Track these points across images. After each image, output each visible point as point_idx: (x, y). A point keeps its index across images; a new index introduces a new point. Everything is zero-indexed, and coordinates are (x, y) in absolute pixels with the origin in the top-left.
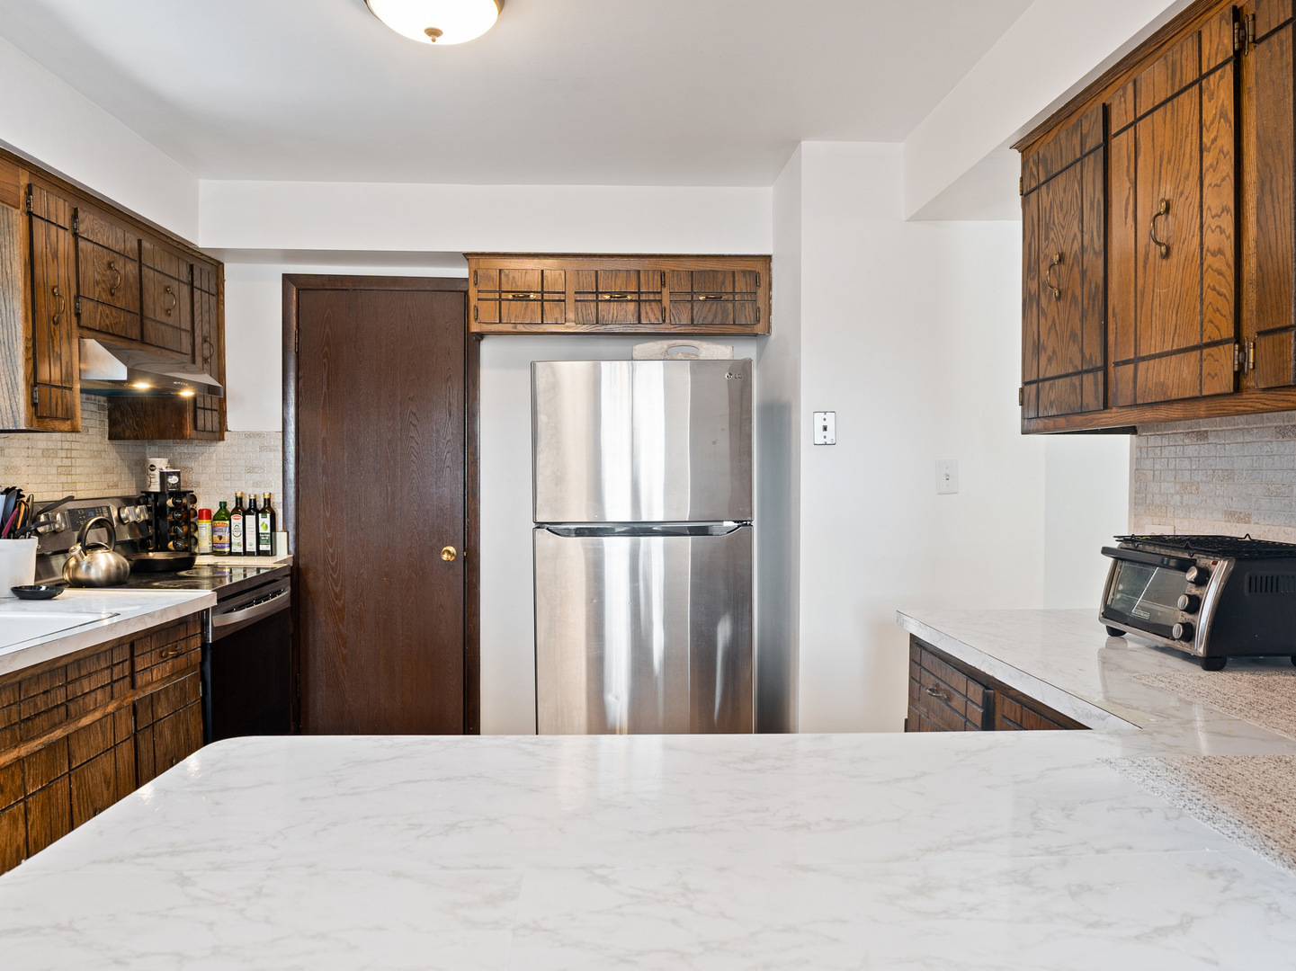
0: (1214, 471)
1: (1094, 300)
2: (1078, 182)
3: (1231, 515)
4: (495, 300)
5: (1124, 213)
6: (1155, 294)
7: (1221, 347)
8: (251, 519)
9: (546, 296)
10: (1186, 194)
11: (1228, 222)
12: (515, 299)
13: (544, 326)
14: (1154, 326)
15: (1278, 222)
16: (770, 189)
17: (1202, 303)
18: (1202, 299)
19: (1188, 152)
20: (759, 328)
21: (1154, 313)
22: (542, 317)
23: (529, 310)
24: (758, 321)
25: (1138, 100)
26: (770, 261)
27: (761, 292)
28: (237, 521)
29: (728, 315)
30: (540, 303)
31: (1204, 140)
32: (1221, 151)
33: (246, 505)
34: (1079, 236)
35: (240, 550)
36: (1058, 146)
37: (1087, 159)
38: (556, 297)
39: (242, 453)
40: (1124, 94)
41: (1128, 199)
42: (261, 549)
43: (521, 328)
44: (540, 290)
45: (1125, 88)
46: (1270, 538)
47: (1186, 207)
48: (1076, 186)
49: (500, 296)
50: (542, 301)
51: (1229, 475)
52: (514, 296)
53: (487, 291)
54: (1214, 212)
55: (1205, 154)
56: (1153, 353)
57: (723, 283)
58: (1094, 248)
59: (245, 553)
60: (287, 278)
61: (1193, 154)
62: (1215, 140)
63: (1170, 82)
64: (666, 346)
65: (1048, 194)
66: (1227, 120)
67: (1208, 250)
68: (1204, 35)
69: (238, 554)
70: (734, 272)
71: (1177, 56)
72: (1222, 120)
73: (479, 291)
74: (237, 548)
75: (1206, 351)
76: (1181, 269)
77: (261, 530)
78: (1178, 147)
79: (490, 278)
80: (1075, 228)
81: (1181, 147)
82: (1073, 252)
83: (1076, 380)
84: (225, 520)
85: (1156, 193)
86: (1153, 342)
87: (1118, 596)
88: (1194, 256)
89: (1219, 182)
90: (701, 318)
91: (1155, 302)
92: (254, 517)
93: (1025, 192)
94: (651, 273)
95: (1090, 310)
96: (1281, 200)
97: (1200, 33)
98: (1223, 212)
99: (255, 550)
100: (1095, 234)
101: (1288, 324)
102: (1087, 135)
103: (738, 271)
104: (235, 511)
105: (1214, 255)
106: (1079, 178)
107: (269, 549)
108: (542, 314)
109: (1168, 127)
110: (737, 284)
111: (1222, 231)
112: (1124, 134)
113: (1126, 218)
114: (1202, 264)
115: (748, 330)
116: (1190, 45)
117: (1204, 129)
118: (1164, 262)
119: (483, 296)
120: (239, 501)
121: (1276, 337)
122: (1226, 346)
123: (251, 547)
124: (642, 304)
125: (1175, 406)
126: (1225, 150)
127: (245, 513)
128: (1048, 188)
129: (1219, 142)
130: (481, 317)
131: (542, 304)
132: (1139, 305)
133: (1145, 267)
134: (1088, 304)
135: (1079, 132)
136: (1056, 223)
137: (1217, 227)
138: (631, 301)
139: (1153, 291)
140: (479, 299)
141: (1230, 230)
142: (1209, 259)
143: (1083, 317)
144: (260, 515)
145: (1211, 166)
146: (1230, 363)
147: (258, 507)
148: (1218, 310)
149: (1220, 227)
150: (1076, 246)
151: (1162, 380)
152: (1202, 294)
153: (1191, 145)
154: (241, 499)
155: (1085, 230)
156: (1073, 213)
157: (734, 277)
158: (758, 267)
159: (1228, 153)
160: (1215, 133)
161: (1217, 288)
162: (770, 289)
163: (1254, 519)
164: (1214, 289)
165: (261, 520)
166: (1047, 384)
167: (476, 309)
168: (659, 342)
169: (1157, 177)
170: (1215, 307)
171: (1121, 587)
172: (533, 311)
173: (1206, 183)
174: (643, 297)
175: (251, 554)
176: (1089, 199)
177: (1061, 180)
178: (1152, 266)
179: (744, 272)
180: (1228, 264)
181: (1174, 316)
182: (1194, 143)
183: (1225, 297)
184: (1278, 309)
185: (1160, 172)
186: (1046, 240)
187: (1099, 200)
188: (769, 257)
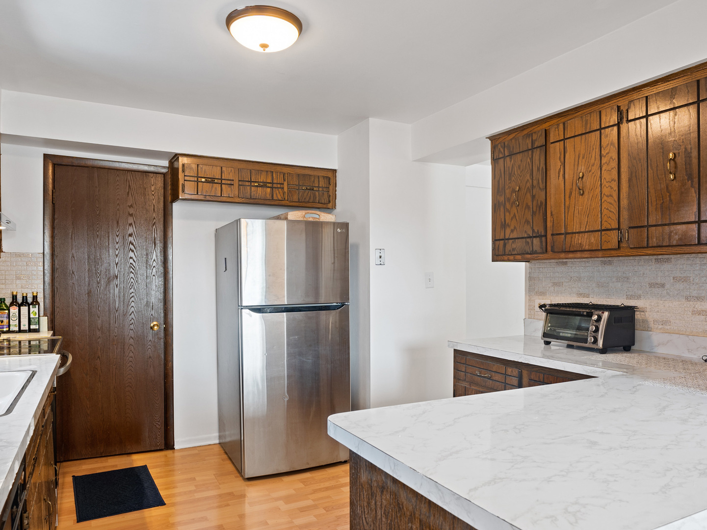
0: (571, 277)
1: (540, 208)
2: (530, 159)
3: (580, 295)
4: (195, 181)
5: (557, 175)
6: (576, 209)
7: (612, 231)
8: (24, 309)
9: (223, 182)
10: (593, 171)
11: (615, 185)
12: (206, 182)
13: (221, 198)
14: (575, 221)
15: (639, 188)
16: (336, 137)
17: (601, 214)
18: (601, 212)
19: (594, 156)
20: (330, 205)
21: (575, 216)
22: (221, 193)
23: (214, 189)
24: (329, 202)
25: (566, 131)
26: (336, 172)
27: (331, 187)
28: (14, 310)
29: (316, 198)
30: (220, 185)
31: (602, 152)
32: (611, 158)
33: (20, 300)
34: (530, 181)
35: (17, 329)
36: (517, 142)
37: (535, 150)
38: (229, 182)
39: (13, 266)
40: (558, 127)
41: (560, 169)
42: (31, 328)
43: (208, 198)
44: (220, 178)
45: (558, 125)
46: (599, 303)
47: (593, 177)
48: (529, 160)
49: (198, 179)
50: (221, 184)
51: (579, 279)
52: (206, 180)
53: (190, 176)
54: (607, 180)
55: (603, 158)
56: (574, 231)
57: (314, 182)
58: (540, 187)
59: (20, 331)
60: (46, 156)
61: (596, 157)
62: (608, 153)
63: (584, 127)
64: (304, 213)
65: (511, 161)
66: (614, 146)
67: (604, 194)
68: (602, 113)
69: (13, 332)
70: (319, 177)
71: (589, 118)
72: (612, 147)
73: (185, 176)
74: (14, 328)
75: (603, 233)
76: (590, 200)
77: (32, 316)
78: (588, 152)
79: (191, 168)
80: (528, 177)
81: (590, 153)
82: (527, 187)
83: (528, 240)
84: (5, 310)
85: (576, 169)
86: (575, 227)
87: (549, 328)
88: (597, 195)
89: (610, 169)
90: (303, 199)
91: (575, 212)
92: (27, 307)
93: (495, 158)
94: (278, 173)
95: (538, 212)
96: (640, 180)
97: (600, 112)
98: (612, 181)
99: (27, 329)
100: (540, 181)
101: (644, 225)
102: (536, 140)
103: (321, 176)
104: (12, 304)
105: (607, 196)
106: (530, 157)
107: (38, 328)
108: (221, 191)
109: (583, 144)
110: (320, 183)
111: (612, 188)
112: (558, 144)
113: (559, 177)
114: (601, 200)
115: (325, 206)
116: (595, 115)
117: (602, 148)
118: (581, 197)
119: (187, 178)
120: (14, 297)
121: (639, 229)
122: (614, 231)
123: (24, 327)
124: (274, 189)
125: (585, 253)
126: (613, 158)
127: (20, 306)
128: (511, 158)
129: (610, 155)
130: (186, 191)
131: (221, 185)
132: (566, 212)
133: (570, 197)
134: (536, 209)
135: (531, 138)
136: (516, 173)
137: (609, 186)
138: (269, 187)
139: (575, 207)
140: (185, 180)
141: (616, 188)
142: (605, 198)
143: (534, 213)
144: (31, 306)
145: (606, 163)
146: (616, 238)
147: (28, 301)
148: (610, 217)
149: (611, 187)
150: (529, 185)
151: (580, 242)
152: (601, 211)
153: (595, 153)
154: (16, 296)
155: (534, 178)
156: (526, 171)
157: (319, 179)
158: (330, 175)
159: (615, 159)
160: (608, 151)
161: (609, 209)
162: (336, 186)
163: (591, 296)
164: (608, 209)
165: (32, 309)
166: (511, 241)
167: (183, 185)
168: (301, 211)
169: (577, 163)
170: (608, 216)
171: (549, 325)
172: (216, 189)
173: (603, 169)
174: (275, 185)
175: (24, 331)
176: (536, 166)
177: (519, 157)
178: (574, 197)
179: (324, 177)
180: (615, 201)
181: (586, 218)
182: (597, 153)
183: (613, 213)
184: (639, 219)
185: (578, 161)
186: (509, 180)
187: (542, 167)
188: (336, 170)
